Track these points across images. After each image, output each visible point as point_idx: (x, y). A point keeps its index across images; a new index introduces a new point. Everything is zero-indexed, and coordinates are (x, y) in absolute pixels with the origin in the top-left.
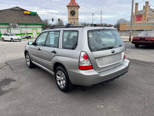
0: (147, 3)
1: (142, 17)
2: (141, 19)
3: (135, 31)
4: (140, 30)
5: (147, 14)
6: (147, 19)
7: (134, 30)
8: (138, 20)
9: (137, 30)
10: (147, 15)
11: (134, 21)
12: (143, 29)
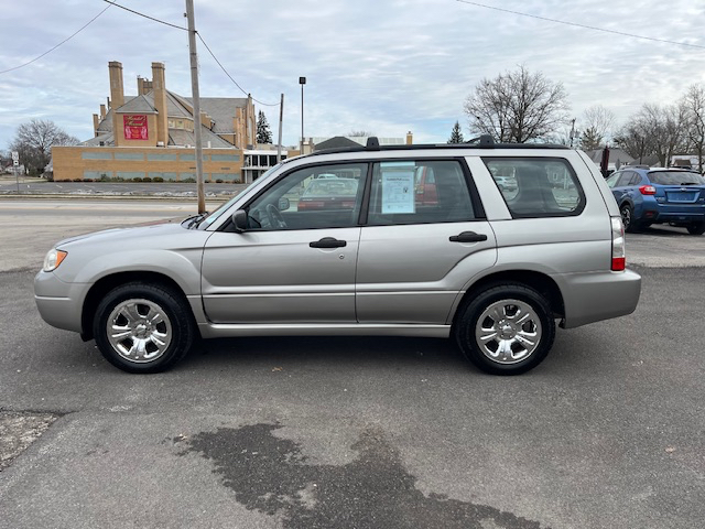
0: (158, 68)
1: (145, 124)
2: (144, 132)
3: (130, 181)
4: (147, 180)
5: (166, 116)
6: (167, 136)
7: (126, 178)
8: (132, 138)
9: (138, 180)
10: (166, 120)
11: (116, 138)
12: (160, 176)
